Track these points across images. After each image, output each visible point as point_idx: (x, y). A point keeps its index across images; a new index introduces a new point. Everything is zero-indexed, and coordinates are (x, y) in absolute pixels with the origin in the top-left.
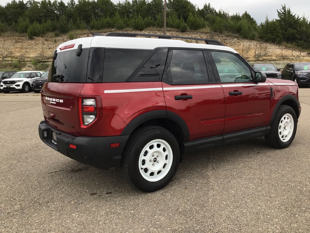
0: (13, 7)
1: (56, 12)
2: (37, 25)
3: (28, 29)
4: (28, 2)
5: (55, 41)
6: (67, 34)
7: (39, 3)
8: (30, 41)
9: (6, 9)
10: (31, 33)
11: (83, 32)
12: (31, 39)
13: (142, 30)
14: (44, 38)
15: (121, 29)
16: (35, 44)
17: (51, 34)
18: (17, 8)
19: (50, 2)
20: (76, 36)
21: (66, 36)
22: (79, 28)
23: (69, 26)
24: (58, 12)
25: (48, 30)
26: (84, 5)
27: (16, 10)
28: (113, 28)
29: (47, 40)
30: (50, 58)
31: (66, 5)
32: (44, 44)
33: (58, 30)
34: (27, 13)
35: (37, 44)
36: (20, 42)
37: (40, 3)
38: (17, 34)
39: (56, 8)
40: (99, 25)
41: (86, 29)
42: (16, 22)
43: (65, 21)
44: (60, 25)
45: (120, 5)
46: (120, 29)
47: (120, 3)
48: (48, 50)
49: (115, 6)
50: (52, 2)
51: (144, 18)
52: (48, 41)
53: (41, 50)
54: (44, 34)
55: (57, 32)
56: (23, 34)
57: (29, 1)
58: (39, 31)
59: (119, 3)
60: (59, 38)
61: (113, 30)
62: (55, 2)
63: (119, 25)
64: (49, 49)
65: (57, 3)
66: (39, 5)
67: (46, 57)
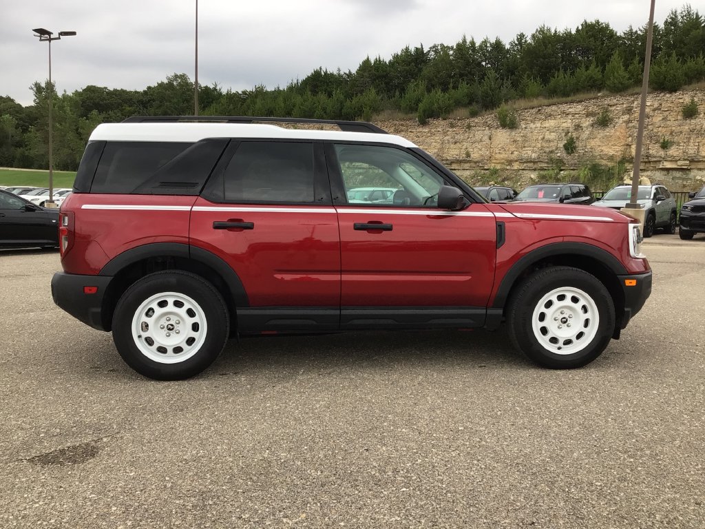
0: (403, 61)
1: (484, 63)
2: (438, 94)
3: (420, 105)
4: (431, 48)
5: (469, 127)
6: (495, 111)
7: (452, 48)
8: (421, 129)
9: (389, 66)
10: (424, 111)
11: (531, 104)
12: (422, 124)
13: (675, 91)
14: (448, 121)
15: (621, 91)
16: (429, 135)
17: (463, 112)
18: (409, 64)
19: (473, 43)
20: (513, 113)
21: (493, 115)
22: (523, 95)
23: (504, 91)
24: (487, 64)
25: (458, 104)
26: (544, 43)
27: (407, 68)
28: (599, 91)
29: (452, 126)
30: (454, 162)
31: (508, 47)
32: (445, 133)
33: (477, 102)
34: (426, 71)
35: (433, 134)
36: (402, 131)
37: (455, 47)
38: (400, 115)
39: (485, 56)
40: (568, 85)
41: (537, 96)
42: (403, 90)
43: (493, 84)
44: (482, 92)
45: (631, 35)
46: (617, 92)
47: (631, 30)
48: (452, 146)
49: (620, 38)
50: (477, 45)
51: (684, 62)
52: (455, 127)
53: (438, 146)
54: (449, 113)
55: (475, 107)
56: (411, 115)
57: (434, 47)
58: (440, 108)
59: (628, 29)
60: (476, 121)
61: (599, 94)
62: (485, 42)
63: (616, 81)
64: (455, 143)
65: (488, 45)
66: (451, 52)
67: (447, 160)
